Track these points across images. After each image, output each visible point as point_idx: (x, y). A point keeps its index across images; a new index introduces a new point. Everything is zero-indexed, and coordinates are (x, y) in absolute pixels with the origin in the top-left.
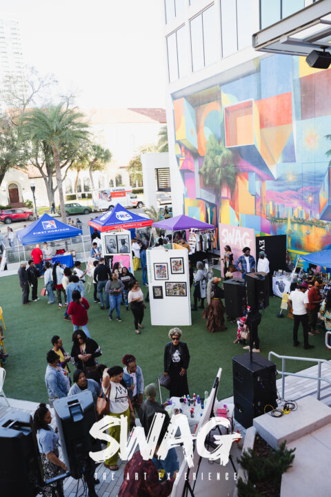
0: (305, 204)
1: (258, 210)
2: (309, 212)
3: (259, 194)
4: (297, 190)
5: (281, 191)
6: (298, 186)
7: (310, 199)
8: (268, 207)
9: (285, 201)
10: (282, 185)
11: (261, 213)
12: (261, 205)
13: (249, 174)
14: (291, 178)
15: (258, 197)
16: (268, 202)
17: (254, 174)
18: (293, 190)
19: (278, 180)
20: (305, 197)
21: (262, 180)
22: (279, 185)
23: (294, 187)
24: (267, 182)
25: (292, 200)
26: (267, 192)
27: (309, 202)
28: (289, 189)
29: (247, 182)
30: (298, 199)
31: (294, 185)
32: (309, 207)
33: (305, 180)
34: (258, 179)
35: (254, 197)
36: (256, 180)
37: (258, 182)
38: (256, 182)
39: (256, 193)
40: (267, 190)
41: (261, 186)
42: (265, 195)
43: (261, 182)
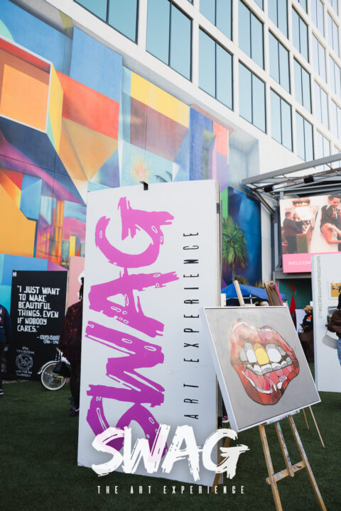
1: (43, 249)
3: (49, 219)
8: (66, 245)
11: (50, 254)
12: (52, 240)
13: (26, 180)
15: (44, 225)
16: (67, 237)
17: (41, 180)
21: (59, 198)
24: (67, 203)
26: (67, 220)
29: (19, 192)
34: (49, 193)
35: (35, 222)
36: (42, 194)
37: (46, 198)
38: (43, 197)
39: (40, 216)
40: (67, 218)
41: (55, 207)
42: (62, 223)
43: (55, 200)
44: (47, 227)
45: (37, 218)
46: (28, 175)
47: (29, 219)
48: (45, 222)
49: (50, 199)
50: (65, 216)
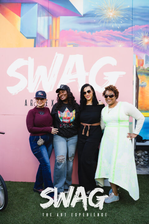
0: (138, 48)
2: (144, 58)
3: (46, 36)
4: (122, 29)
5: (92, 31)
6: (124, 25)
7: (146, 40)
9: (99, 44)
10: (94, 23)
13: (24, 8)
14: (111, 14)
17: (36, 6)
18: (115, 29)
19: (85, 15)
20: (137, 38)
22: (89, 23)
23: (119, 26)
24: (62, 18)
25: (113, 43)
27: (144, 44)
28: (107, 28)
30: (123, 40)
31: (118, 22)
32: (144, 51)
33: (137, 17)
34: (45, 14)
35: (33, 40)
36: (38, 16)
37: (42, 18)
38: (39, 18)
39: (38, 34)
40: (63, 30)
41: (51, 24)
42: (58, 36)
43: (51, 18)
44: (44, 42)
45: (36, 36)
46: (25, 3)
47: (28, 38)
48: (42, 37)
49: (46, 18)
50: (61, 29)
